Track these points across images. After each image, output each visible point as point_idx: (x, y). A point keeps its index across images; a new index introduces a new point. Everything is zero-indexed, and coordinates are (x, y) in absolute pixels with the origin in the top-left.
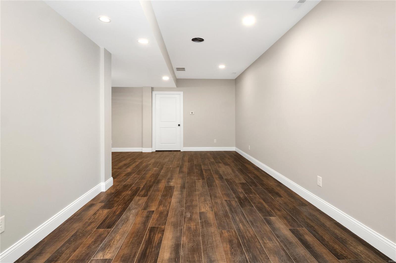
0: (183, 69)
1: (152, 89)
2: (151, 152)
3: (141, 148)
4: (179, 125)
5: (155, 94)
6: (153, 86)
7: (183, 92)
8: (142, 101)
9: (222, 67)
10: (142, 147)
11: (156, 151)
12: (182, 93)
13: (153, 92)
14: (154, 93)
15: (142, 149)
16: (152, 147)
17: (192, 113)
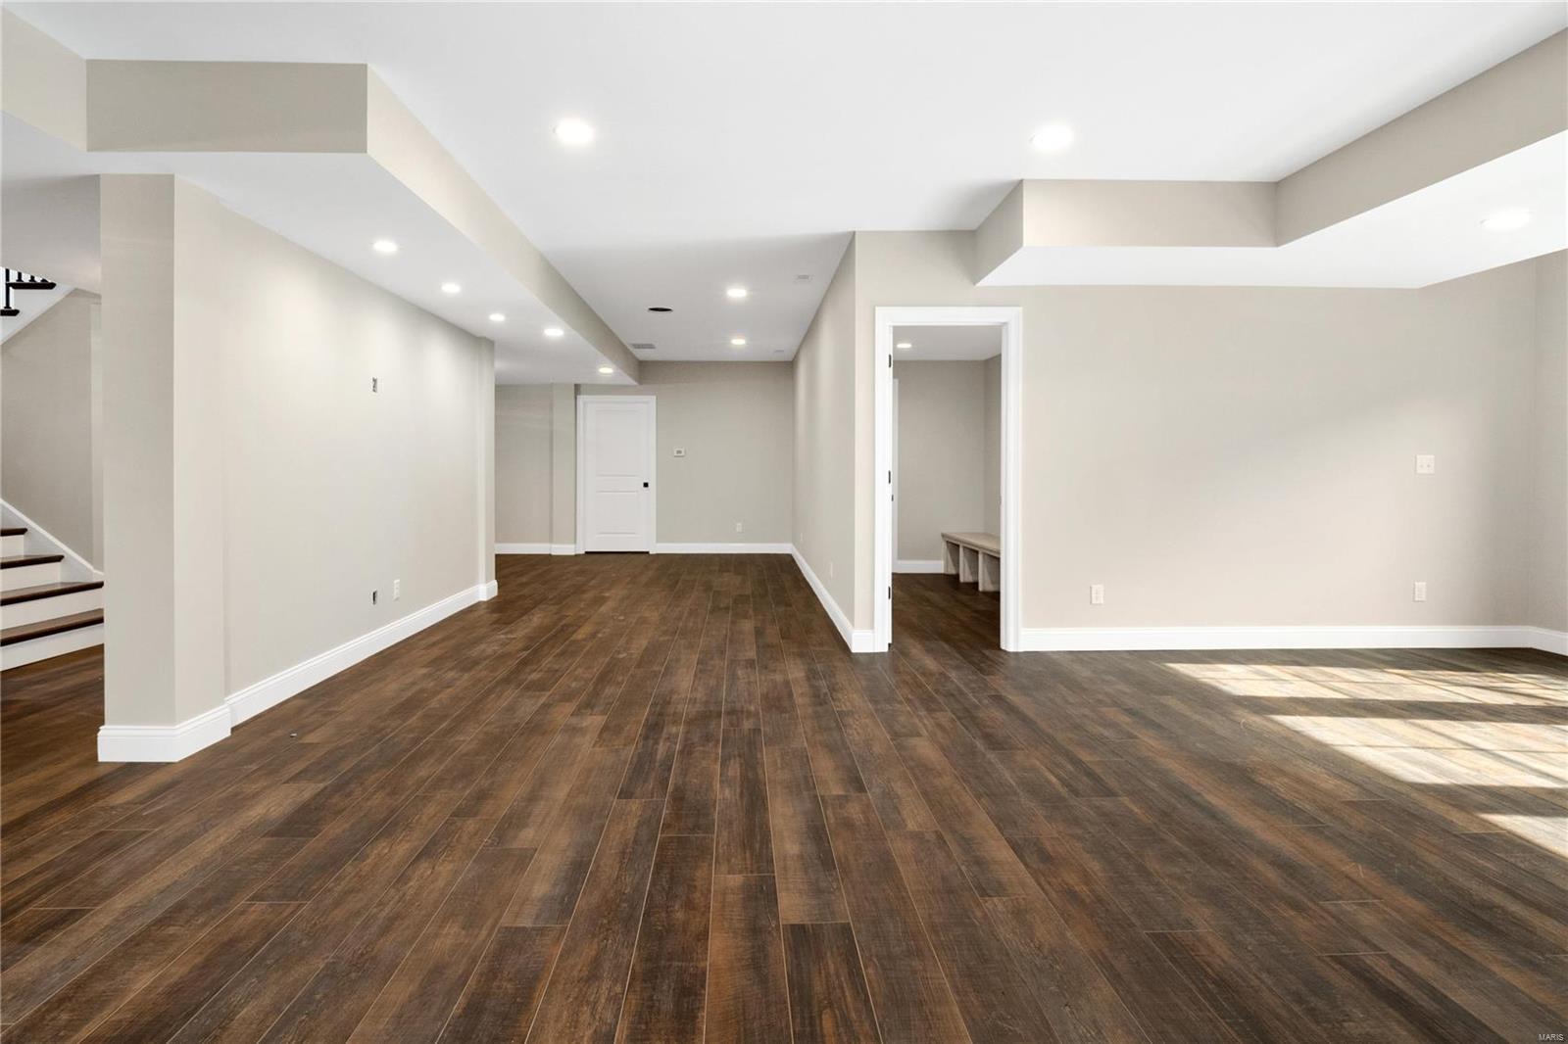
0: (651, 346)
1: (577, 389)
2: (573, 554)
3: (547, 545)
4: (646, 485)
5: (585, 404)
6: (578, 382)
7: (655, 397)
8: (551, 423)
9: (738, 342)
10: (551, 541)
11: (587, 553)
12: (651, 401)
13: (578, 397)
14: (581, 399)
15: (550, 549)
16: (575, 542)
17: (679, 452)
